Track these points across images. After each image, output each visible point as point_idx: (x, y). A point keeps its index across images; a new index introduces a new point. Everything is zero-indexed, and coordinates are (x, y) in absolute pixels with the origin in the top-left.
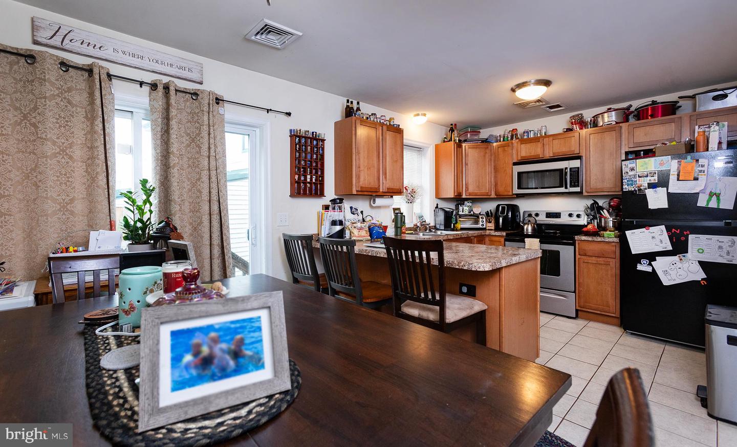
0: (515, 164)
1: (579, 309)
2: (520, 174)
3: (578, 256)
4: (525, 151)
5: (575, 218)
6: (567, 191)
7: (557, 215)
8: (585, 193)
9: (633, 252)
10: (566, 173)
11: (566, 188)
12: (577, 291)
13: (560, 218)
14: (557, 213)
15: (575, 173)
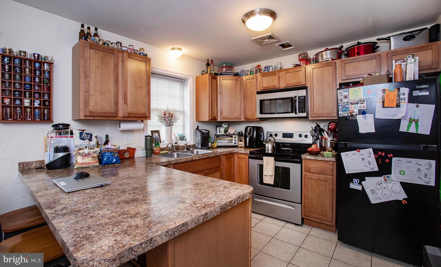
0: (258, 93)
1: (304, 217)
2: (262, 102)
3: (304, 173)
4: (267, 82)
5: (303, 138)
6: (296, 116)
7: (290, 136)
8: (310, 118)
9: (347, 172)
10: (295, 101)
11: (296, 113)
12: (303, 202)
13: (293, 138)
14: (290, 134)
15: (303, 101)
